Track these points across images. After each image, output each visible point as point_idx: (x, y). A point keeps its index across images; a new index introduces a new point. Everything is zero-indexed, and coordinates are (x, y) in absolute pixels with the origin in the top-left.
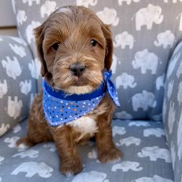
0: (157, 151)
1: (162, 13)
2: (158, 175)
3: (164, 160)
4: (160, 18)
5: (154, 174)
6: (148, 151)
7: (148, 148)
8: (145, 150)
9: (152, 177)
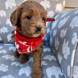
0: (51, 57)
1: (50, 4)
2: (54, 66)
3: (54, 60)
4: (49, 6)
5: (52, 66)
6: (47, 57)
7: (47, 56)
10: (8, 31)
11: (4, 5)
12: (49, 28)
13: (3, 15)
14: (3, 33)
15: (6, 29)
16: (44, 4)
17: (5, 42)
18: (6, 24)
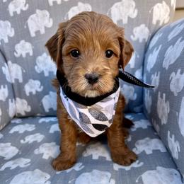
1: (136, 7)
2: (160, 166)
3: (159, 150)
4: (134, 12)
5: (156, 166)
8: (138, 144)
9: (155, 169)
10: (42, 87)
11: (25, 27)
12: (139, 68)
13: (27, 52)
14: (31, 93)
15: (38, 83)
16: (121, 8)
17: (38, 115)
18: (36, 72)
